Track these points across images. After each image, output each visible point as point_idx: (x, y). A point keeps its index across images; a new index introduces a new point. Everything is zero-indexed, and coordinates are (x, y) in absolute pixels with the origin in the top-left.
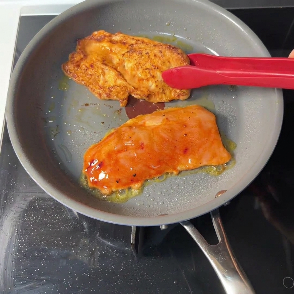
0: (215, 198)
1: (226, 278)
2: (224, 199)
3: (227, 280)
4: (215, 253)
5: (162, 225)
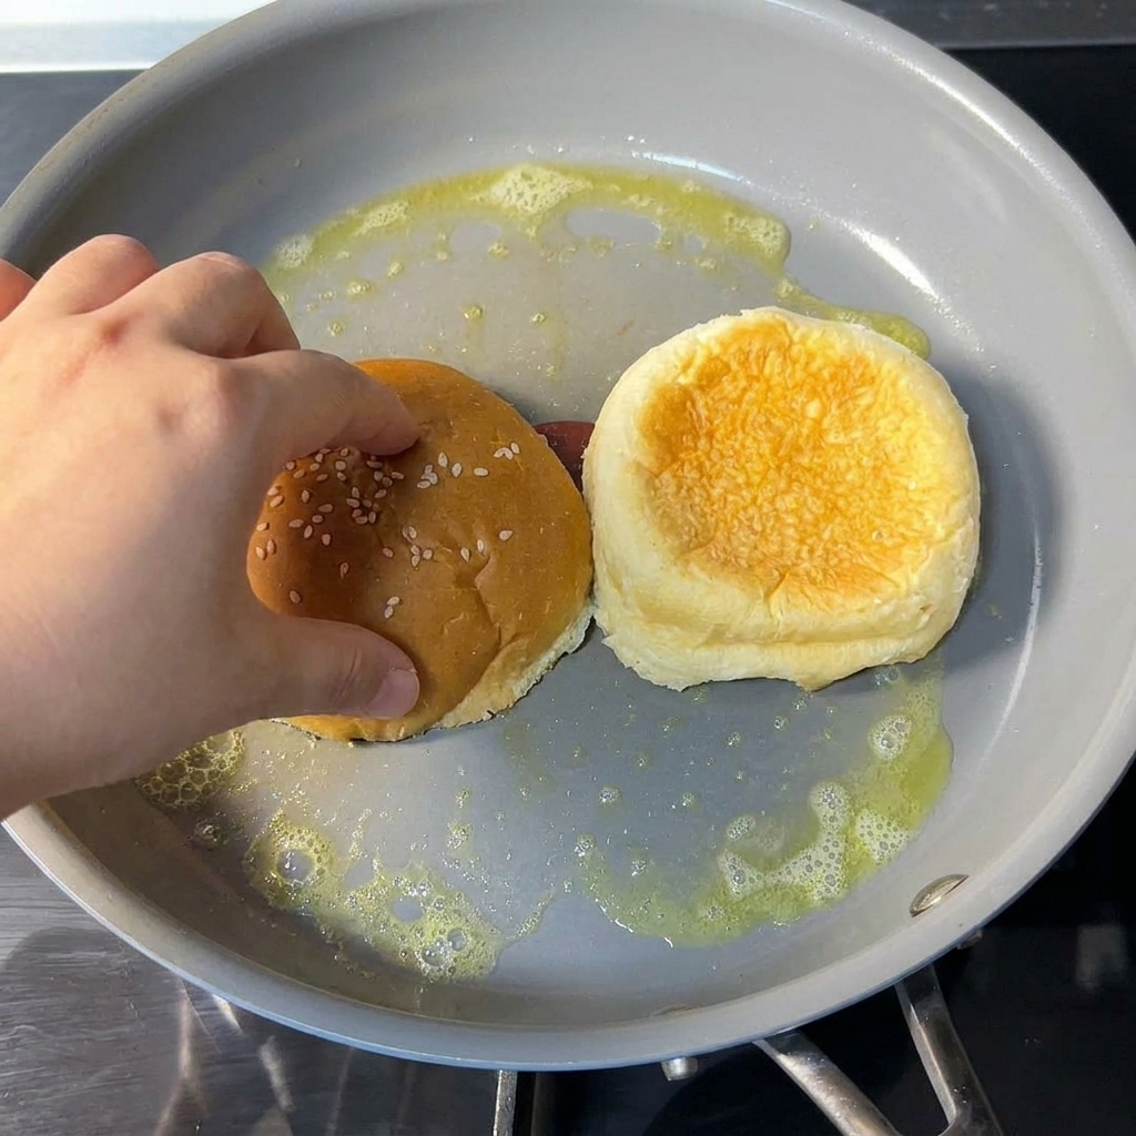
0: (915, 914)
5: (669, 1061)
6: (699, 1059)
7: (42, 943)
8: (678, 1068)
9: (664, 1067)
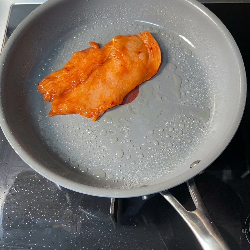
0: (191, 168)
1: (204, 239)
2: (198, 169)
3: (205, 241)
4: (194, 218)
5: (143, 196)
6: (149, 196)
7: (23, 174)
8: (145, 198)
9: (142, 197)
